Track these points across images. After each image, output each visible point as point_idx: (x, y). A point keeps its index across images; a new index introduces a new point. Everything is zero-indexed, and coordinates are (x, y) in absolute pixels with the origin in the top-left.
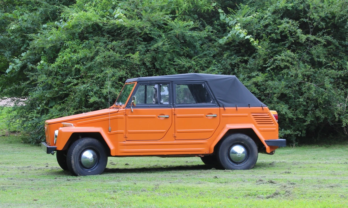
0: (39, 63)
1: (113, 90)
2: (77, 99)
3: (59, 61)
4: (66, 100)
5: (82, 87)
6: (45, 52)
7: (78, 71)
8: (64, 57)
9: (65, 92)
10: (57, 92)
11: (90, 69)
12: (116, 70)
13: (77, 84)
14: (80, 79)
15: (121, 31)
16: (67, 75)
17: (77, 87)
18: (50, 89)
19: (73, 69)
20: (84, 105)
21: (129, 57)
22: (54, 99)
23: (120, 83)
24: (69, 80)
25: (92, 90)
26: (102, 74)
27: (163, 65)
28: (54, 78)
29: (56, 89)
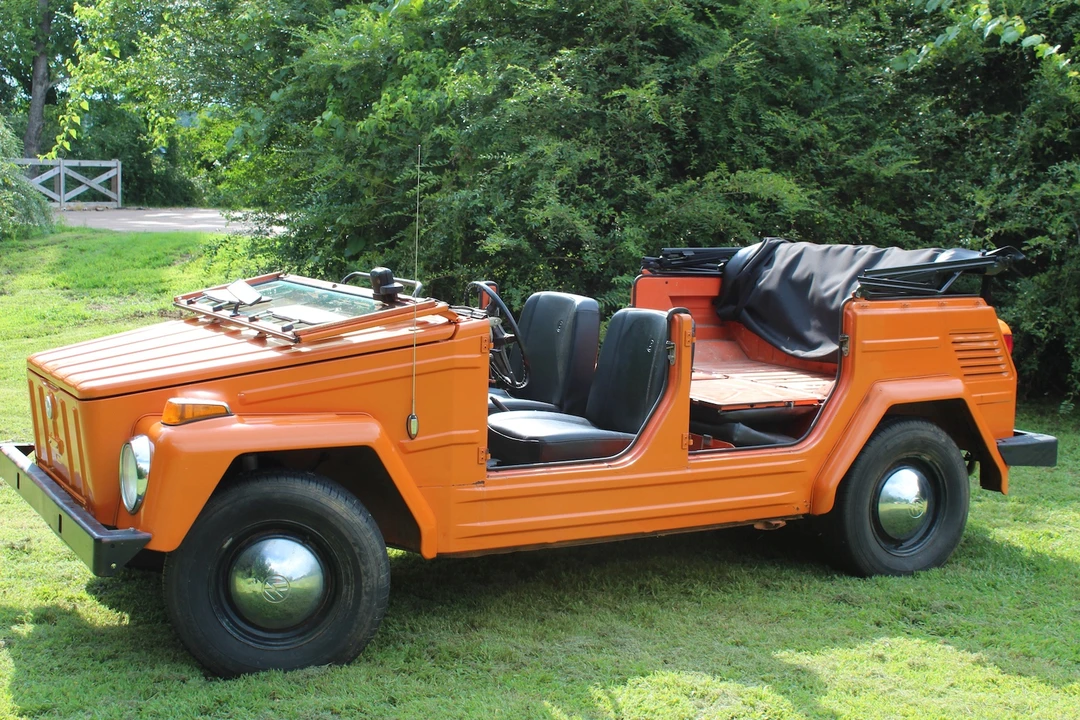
0: (318, 121)
1: (564, 210)
2: (439, 238)
3: (381, 111)
4: (401, 239)
5: (458, 198)
6: (338, 87)
7: (441, 145)
8: (394, 102)
9: (400, 213)
10: (375, 211)
11: (483, 138)
12: (568, 145)
13: (436, 188)
14: (448, 172)
15: (588, 14)
16: (404, 156)
17: (438, 197)
18: (350, 200)
19: (427, 138)
20: (459, 257)
21: (623, 97)
22: (360, 232)
23: (582, 190)
24: (413, 173)
25: (488, 210)
26: (525, 156)
27: (722, 132)
28: (365, 166)
29: (371, 201)
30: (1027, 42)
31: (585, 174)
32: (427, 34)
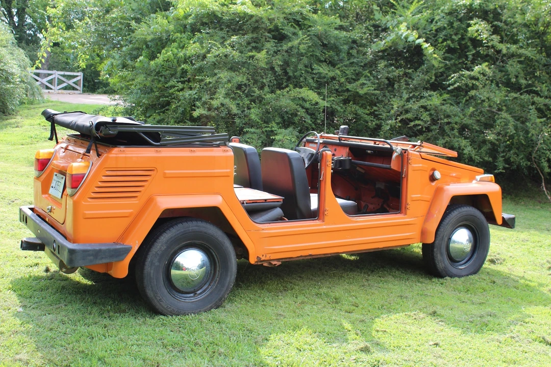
0: (138, 60)
1: (227, 101)
2: (181, 110)
3: (161, 58)
4: (167, 110)
5: (187, 94)
6: (147, 47)
7: (184, 72)
8: (167, 54)
9: (167, 99)
10: (158, 98)
11: (200, 70)
12: (233, 74)
13: (182, 90)
14: (186, 83)
15: (243, 22)
16: (171, 76)
17: (181, 93)
18: (149, 93)
19: (179, 69)
20: (188, 118)
21: (253, 56)
22: (152, 107)
23: (237, 93)
24: (173, 83)
25: (200, 99)
26: (215, 78)
27: (298, 72)
28: (155, 79)
29: (157, 94)
30: (417, 42)
31: (239, 87)
32: (185, 27)
